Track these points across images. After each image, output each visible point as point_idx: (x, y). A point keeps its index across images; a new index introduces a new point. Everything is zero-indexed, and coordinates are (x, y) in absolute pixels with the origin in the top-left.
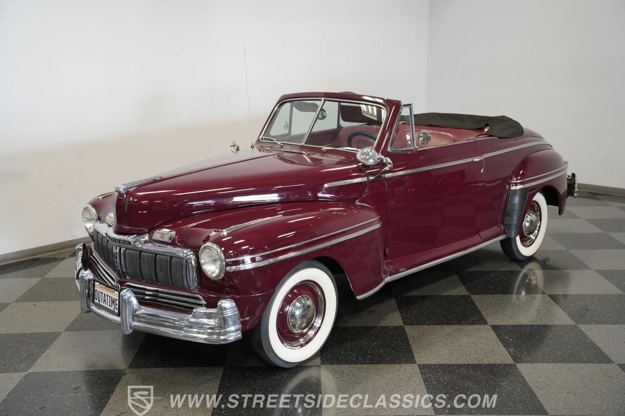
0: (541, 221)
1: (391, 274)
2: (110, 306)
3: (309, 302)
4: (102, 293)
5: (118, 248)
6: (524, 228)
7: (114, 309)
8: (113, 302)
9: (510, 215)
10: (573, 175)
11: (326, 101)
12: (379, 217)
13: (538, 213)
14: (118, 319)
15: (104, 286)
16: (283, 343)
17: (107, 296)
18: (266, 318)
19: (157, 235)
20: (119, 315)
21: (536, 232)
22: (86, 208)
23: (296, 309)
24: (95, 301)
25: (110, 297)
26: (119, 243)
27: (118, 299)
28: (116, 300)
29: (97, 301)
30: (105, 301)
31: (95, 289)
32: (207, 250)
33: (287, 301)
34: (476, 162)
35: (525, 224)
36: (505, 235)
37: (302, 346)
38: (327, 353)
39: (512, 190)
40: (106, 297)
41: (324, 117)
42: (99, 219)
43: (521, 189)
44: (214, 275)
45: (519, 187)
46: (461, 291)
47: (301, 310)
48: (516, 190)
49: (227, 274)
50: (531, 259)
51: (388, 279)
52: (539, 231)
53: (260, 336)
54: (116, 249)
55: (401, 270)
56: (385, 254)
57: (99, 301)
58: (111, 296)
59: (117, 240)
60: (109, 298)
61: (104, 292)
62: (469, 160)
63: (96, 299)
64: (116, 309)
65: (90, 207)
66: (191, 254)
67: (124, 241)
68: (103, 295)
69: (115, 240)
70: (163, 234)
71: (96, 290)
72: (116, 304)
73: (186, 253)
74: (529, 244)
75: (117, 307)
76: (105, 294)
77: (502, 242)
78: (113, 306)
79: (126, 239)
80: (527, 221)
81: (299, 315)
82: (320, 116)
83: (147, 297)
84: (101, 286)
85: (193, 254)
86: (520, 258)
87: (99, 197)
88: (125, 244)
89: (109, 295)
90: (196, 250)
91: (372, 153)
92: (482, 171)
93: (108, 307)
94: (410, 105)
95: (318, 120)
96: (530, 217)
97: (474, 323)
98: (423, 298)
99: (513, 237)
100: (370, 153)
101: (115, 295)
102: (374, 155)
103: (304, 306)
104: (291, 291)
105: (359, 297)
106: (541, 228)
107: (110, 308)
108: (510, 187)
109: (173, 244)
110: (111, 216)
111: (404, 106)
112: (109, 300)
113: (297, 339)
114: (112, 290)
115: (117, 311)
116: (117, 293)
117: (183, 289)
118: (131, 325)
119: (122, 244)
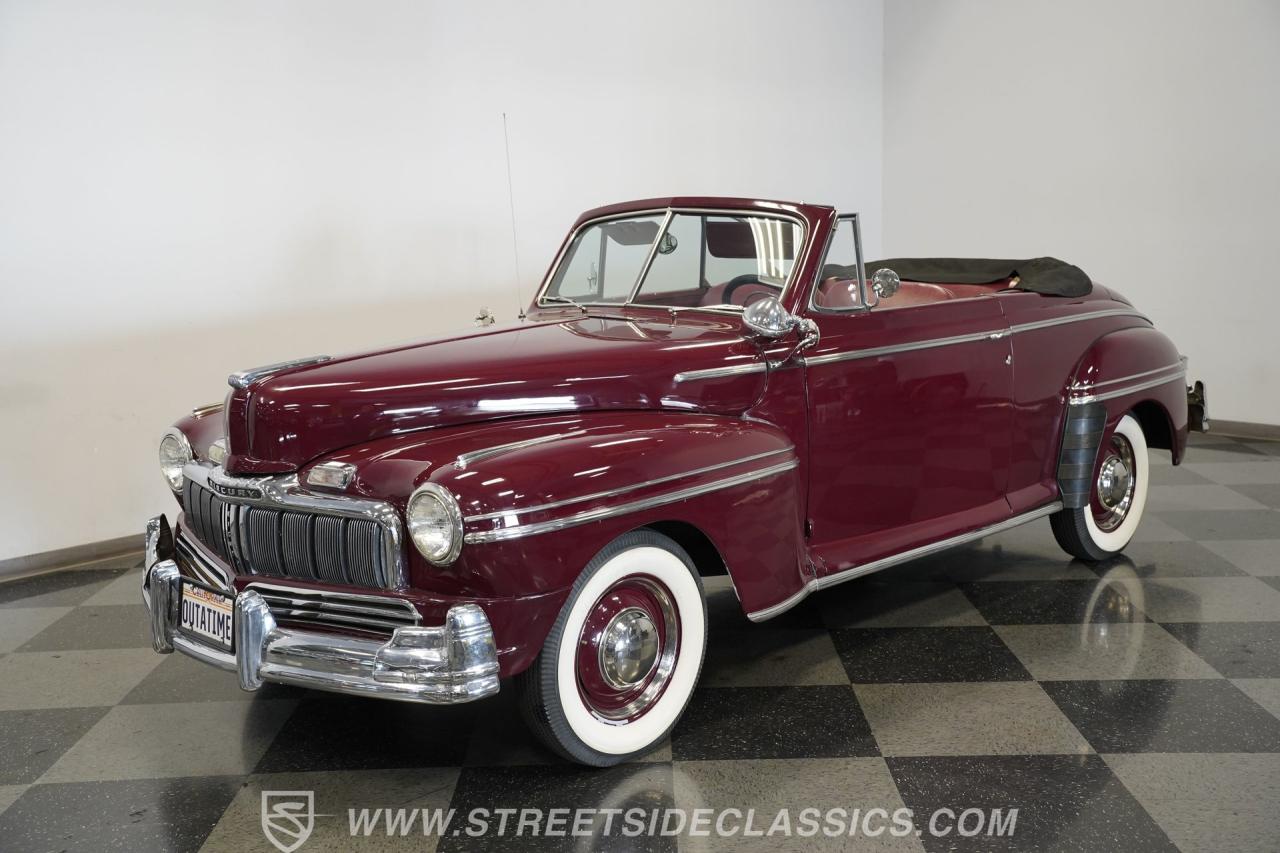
0: (1135, 476)
1: (821, 574)
2: (214, 632)
3: (646, 624)
4: (198, 606)
5: (233, 507)
6: (1100, 492)
7: (223, 638)
8: (221, 623)
9: (1069, 459)
10: (1199, 385)
11: (677, 216)
12: (793, 447)
13: (1129, 461)
14: (231, 659)
15: (202, 591)
16: (589, 710)
17: (209, 610)
18: (551, 650)
19: (316, 476)
20: (233, 651)
21: (1126, 499)
22: (169, 436)
23: (617, 638)
24: (184, 624)
25: (215, 612)
26: (236, 494)
27: (231, 615)
28: (228, 617)
29: (186, 625)
30: (203, 622)
31: (185, 597)
32: (424, 500)
33: (597, 620)
34: (996, 340)
35: (1102, 484)
36: (1060, 503)
37: (631, 719)
38: (684, 737)
39: (1073, 407)
40: (207, 613)
41: (672, 248)
42: (195, 457)
43: (1090, 404)
44: (437, 554)
45: (1087, 399)
46: (972, 618)
47: (628, 641)
48: (1080, 407)
49: (467, 548)
50: (1117, 558)
51: (815, 584)
52: (1131, 497)
53: (540, 691)
54: (229, 510)
55: (841, 566)
56: (807, 532)
57: (192, 624)
58: (217, 610)
59: (231, 488)
60: (212, 614)
61: (202, 604)
62: (982, 336)
63: (185, 622)
64: (228, 638)
65: (177, 433)
66: (389, 513)
67: (245, 489)
68: (200, 610)
69: (226, 489)
70: (329, 472)
71: (186, 601)
72: (228, 628)
73: (379, 510)
74: (1112, 526)
75: (230, 634)
76: (203, 608)
77: (1053, 517)
78: (221, 632)
79: (251, 486)
80: (1107, 477)
81: (624, 651)
82: (664, 247)
83: (296, 612)
84: (196, 590)
85: (394, 512)
86: (1094, 555)
87: (197, 413)
88: (248, 496)
89: (213, 608)
90: (400, 503)
91: (775, 310)
92: (1008, 362)
93: (210, 635)
94: (854, 216)
95: (659, 255)
96: (1111, 469)
97: (1002, 677)
98: (890, 633)
99: (1078, 507)
100: (772, 312)
101: (224, 608)
102: (779, 315)
103: (634, 632)
104: (605, 598)
105: (753, 616)
106: (1136, 491)
107: (215, 637)
108: (1067, 400)
109: (351, 492)
110: (220, 446)
111: (840, 216)
112: (211, 620)
113: (621, 705)
114: (218, 597)
115: (228, 643)
116: (229, 602)
117: (373, 589)
118: (258, 670)
119: (241, 496)
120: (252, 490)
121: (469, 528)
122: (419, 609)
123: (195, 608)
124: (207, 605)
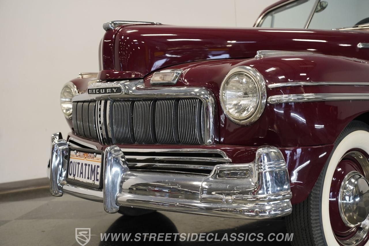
2: (88, 178)
4: (79, 163)
5: (103, 102)
7: (94, 181)
8: (93, 171)
14: (100, 194)
15: (82, 154)
17: (86, 165)
19: (156, 78)
20: (101, 187)
22: (67, 87)
24: (69, 177)
25: (89, 165)
26: (106, 92)
27: (100, 165)
28: (98, 167)
30: (82, 173)
31: (71, 160)
40: (84, 166)
49: (269, 109)
54: (100, 104)
57: (74, 176)
58: (90, 163)
59: (102, 89)
60: (87, 167)
61: (81, 162)
63: (70, 175)
64: (97, 180)
65: (71, 84)
66: (207, 94)
67: (111, 88)
68: (80, 166)
70: (165, 75)
71: (71, 162)
72: (97, 173)
73: (199, 92)
75: (99, 177)
76: (82, 164)
78: (93, 178)
79: (115, 86)
83: (139, 165)
84: (78, 154)
85: (210, 93)
89: (88, 163)
90: (215, 87)
93: (85, 180)
101: (96, 161)
107: (89, 181)
109: (180, 84)
112: (87, 171)
114: (92, 155)
115: (97, 183)
116: (99, 156)
117: (195, 144)
118: (117, 199)
119: (109, 93)
120: (115, 88)
121: (271, 92)
122: (229, 154)
123: (77, 165)
124: (84, 162)
